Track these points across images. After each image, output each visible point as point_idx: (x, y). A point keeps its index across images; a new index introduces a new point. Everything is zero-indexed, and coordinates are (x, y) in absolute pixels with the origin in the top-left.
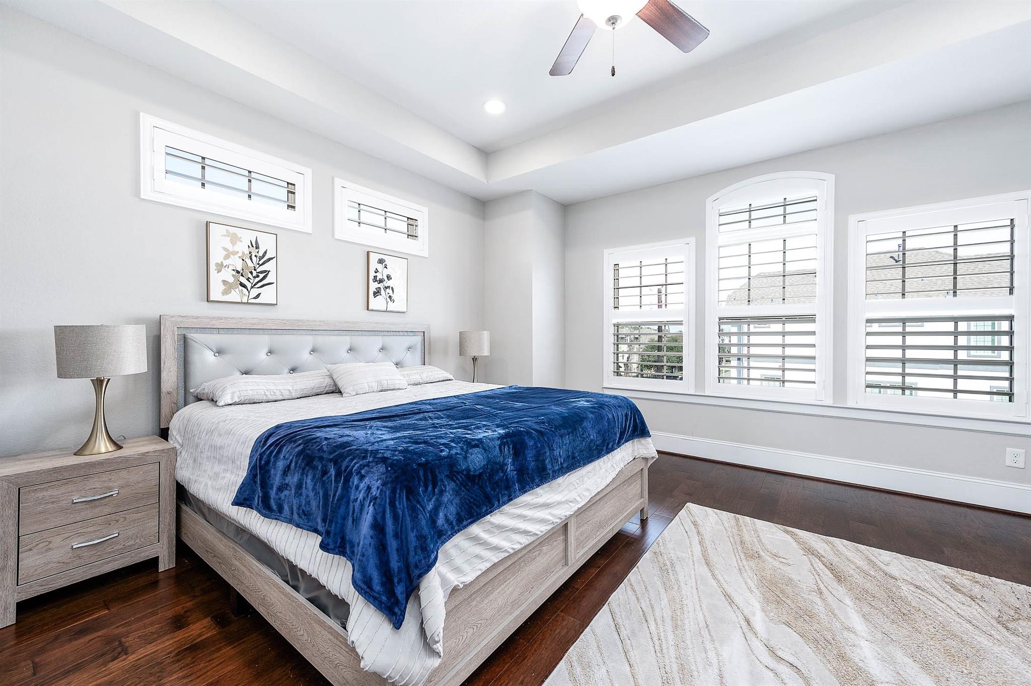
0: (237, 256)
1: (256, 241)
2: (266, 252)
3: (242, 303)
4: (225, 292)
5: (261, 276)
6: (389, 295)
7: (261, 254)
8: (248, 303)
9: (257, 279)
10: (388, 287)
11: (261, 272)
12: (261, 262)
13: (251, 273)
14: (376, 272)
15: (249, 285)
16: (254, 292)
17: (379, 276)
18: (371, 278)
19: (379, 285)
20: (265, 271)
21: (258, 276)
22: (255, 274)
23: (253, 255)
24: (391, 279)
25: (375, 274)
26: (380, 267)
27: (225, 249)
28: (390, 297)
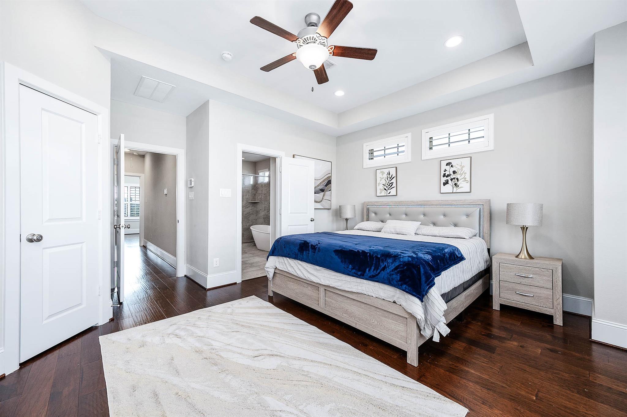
0: (383, 179)
1: (389, 172)
2: (392, 175)
3: (385, 196)
4: (381, 193)
5: (391, 185)
6: (455, 183)
7: (390, 177)
8: (387, 196)
9: (390, 186)
10: (454, 178)
11: (391, 184)
12: (390, 180)
13: (388, 184)
14: (445, 171)
15: (387, 189)
16: (389, 191)
17: (447, 173)
18: (442, 175)
19: (447, 178)
20: (392, 183)
21: (390, 185)
22: (389, 185)
23: (388, 177)
24: (456, 173)
25: (444, 173)
26: (448, 168)
27: (380, 178)
28: (456, 184)
